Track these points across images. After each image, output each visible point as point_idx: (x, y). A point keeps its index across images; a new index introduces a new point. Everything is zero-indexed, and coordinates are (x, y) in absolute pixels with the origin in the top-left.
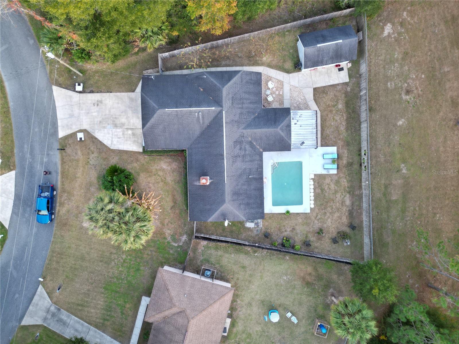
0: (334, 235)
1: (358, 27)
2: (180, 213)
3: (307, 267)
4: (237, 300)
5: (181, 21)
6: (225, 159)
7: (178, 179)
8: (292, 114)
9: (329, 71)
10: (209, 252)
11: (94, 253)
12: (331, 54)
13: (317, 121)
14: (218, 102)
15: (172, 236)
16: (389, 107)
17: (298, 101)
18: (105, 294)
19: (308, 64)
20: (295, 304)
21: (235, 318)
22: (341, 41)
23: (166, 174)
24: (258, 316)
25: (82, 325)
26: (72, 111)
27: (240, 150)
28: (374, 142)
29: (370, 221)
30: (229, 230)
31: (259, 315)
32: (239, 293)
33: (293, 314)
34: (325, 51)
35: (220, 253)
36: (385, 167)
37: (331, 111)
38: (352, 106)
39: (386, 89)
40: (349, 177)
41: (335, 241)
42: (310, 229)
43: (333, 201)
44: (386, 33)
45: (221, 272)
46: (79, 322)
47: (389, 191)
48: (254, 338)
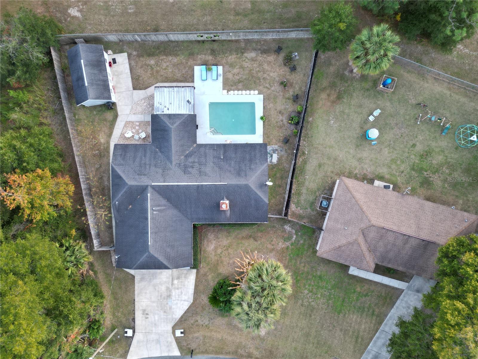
0: (287, 69)
1: (71, 43)
2: (261, 231)
3: (321, 99)
4: (355, 173)
5: (61, 226)
6: (201, 184)
7: (225, 233)
8: (158, 113)
9: (116, 74)
10: (303, 202)
11: (301, 323)
12: (96, 72)
13: (166, 87)
14: (143, 190)
15: (285, 241)
16: (153, 10)
17: (146, 106)
18: (346, 313)
19: (106, 95)
20: (360, 111)
21: (374, 176)
22: (82, 61)
23: (220, 245)
24: (373, 151)
25: (378, 338)
26: (153, 341)
27: (193, 168)
28: (190, 27)
29: (273, 32)
30: (280, 181)
31: (371, 150)
32: (347, 171)
33: (371, 114)
34: (93, 78)
35: (304, 191)
36: (216, 15)
37: (157, 72)
38: (153, 50)
39: (136, 14)
40: (226, 53)
41: (293, 69)
42: (280, 95)
43: (251, 70)
44: (78, 14)
45: (325, 190)
46: (375, 342)
47: (242, 11)
48: (397, 156)
